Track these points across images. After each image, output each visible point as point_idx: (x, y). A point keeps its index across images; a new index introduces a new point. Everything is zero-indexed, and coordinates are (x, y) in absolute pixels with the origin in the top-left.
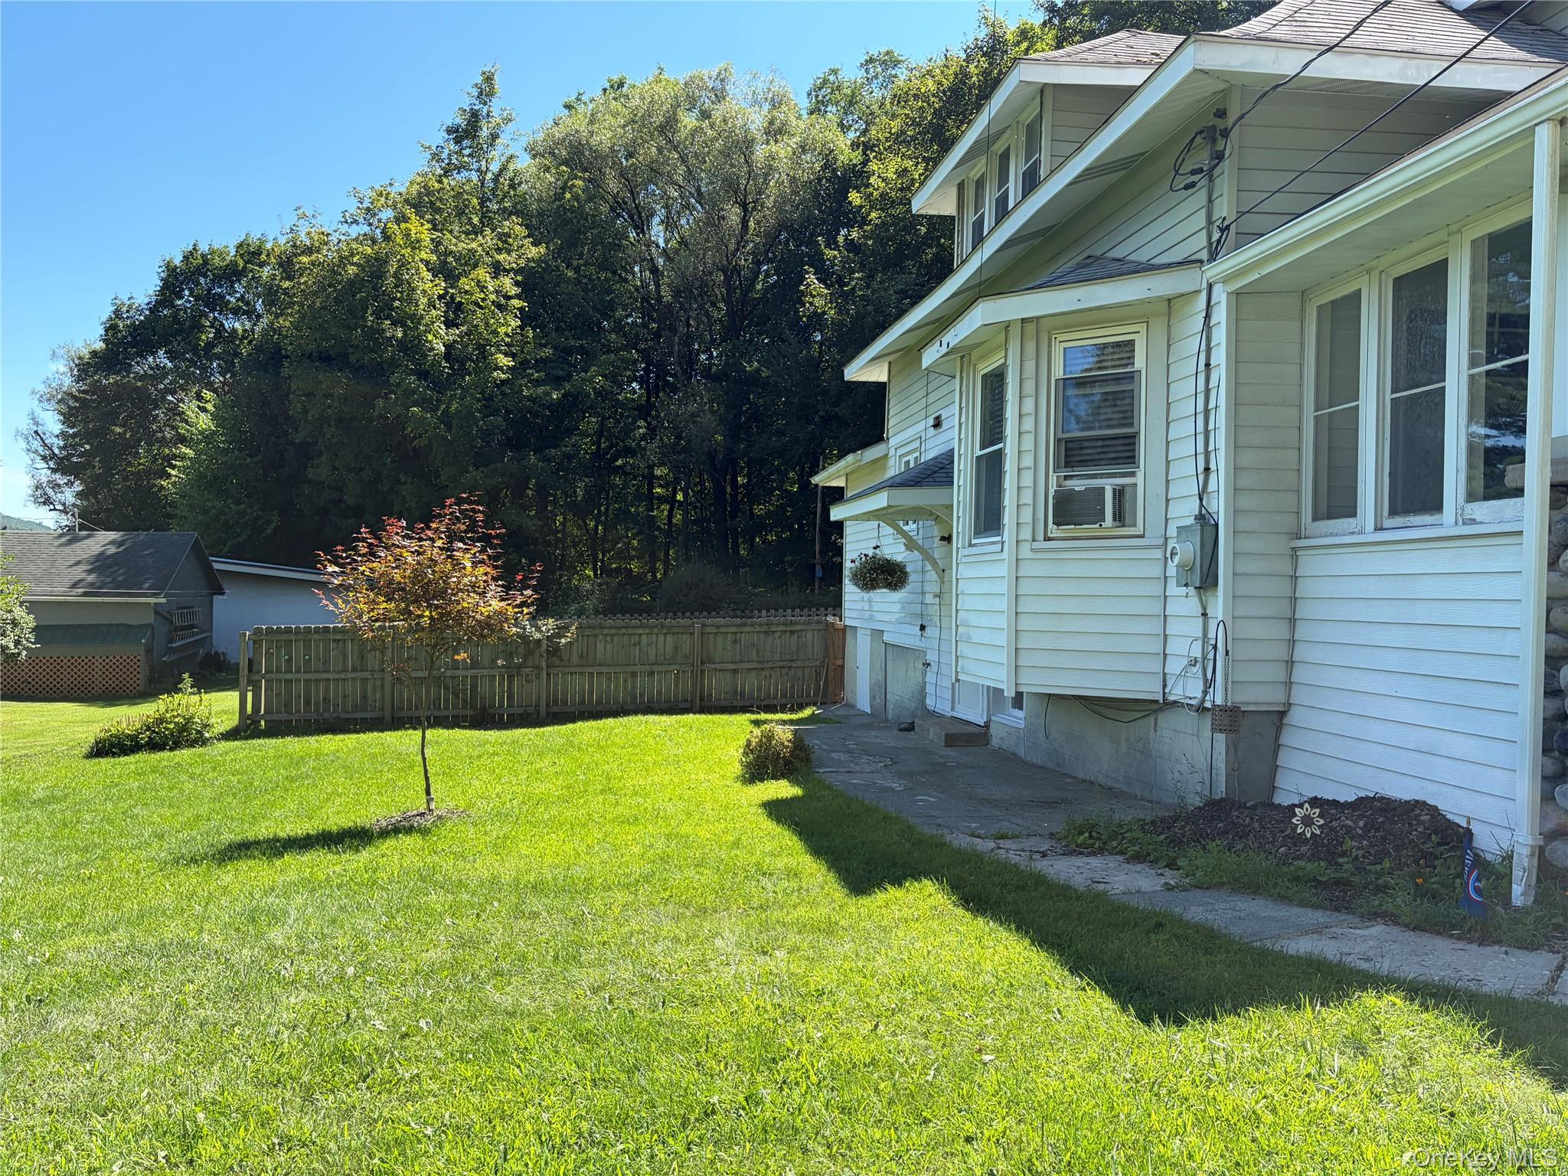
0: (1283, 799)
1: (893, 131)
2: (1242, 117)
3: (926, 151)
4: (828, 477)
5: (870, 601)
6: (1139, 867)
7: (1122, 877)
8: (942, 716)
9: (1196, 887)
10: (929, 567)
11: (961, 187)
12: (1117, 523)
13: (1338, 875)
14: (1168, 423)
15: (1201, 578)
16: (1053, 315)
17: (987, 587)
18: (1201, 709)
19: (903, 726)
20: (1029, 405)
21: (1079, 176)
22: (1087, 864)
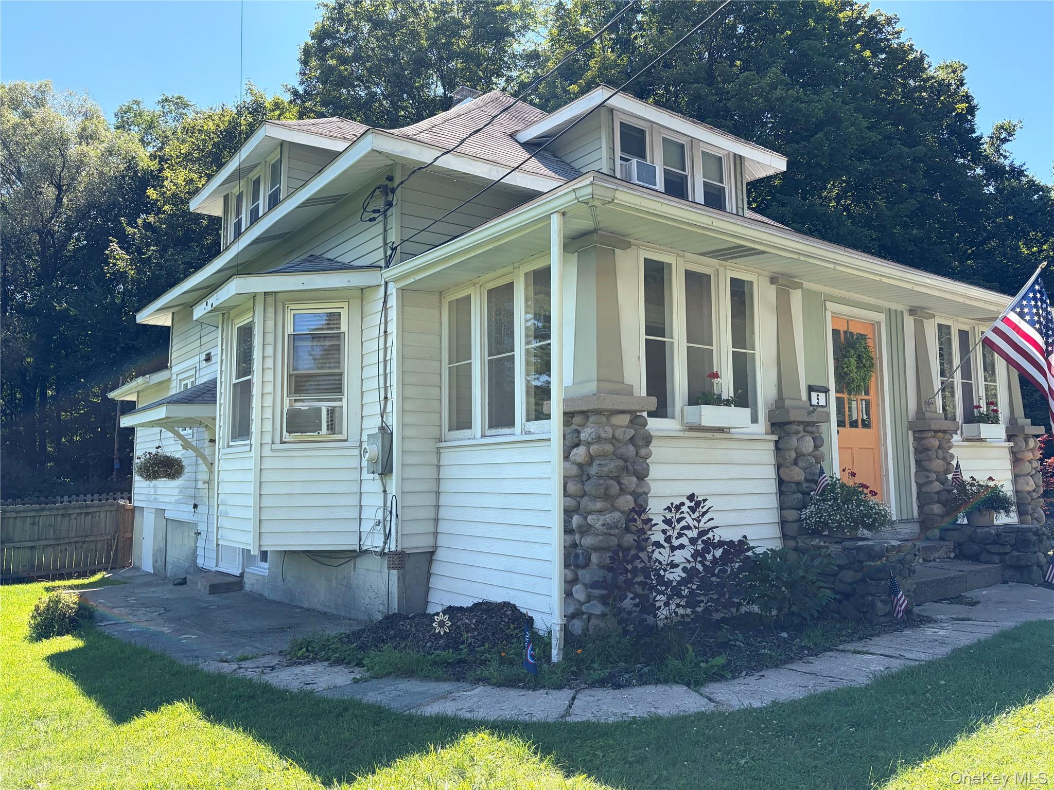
0: (431, 610)
1: (182, 152)
2: (402, 183)
3: (208, 169)
4: (123, 393)
5: (155, 487)
6: (338, 668)
7: (326, 677)
8: (207, 571)
9: (374, 678)
10: (201, 462)
11: (226, 198)
12: (330, 432)
13: (459, 657)
14: (362, 368)
15: (382, 468)
16: (286, 292)
17: (240, 476)
18: (382, 554)
19: (178, 581)
20: (269, 351)
21: (303, 203)
22: (302, 671)
